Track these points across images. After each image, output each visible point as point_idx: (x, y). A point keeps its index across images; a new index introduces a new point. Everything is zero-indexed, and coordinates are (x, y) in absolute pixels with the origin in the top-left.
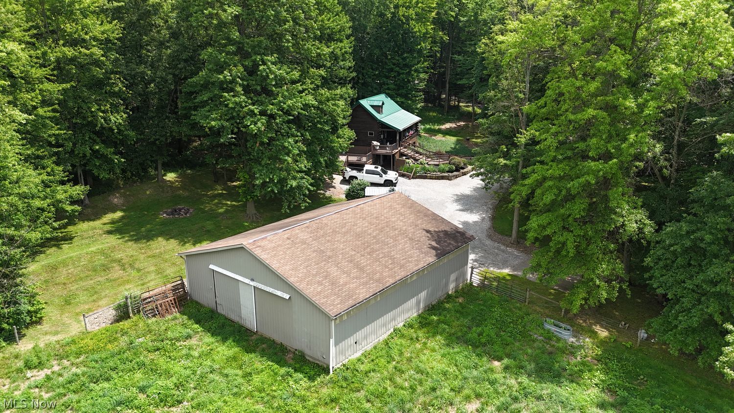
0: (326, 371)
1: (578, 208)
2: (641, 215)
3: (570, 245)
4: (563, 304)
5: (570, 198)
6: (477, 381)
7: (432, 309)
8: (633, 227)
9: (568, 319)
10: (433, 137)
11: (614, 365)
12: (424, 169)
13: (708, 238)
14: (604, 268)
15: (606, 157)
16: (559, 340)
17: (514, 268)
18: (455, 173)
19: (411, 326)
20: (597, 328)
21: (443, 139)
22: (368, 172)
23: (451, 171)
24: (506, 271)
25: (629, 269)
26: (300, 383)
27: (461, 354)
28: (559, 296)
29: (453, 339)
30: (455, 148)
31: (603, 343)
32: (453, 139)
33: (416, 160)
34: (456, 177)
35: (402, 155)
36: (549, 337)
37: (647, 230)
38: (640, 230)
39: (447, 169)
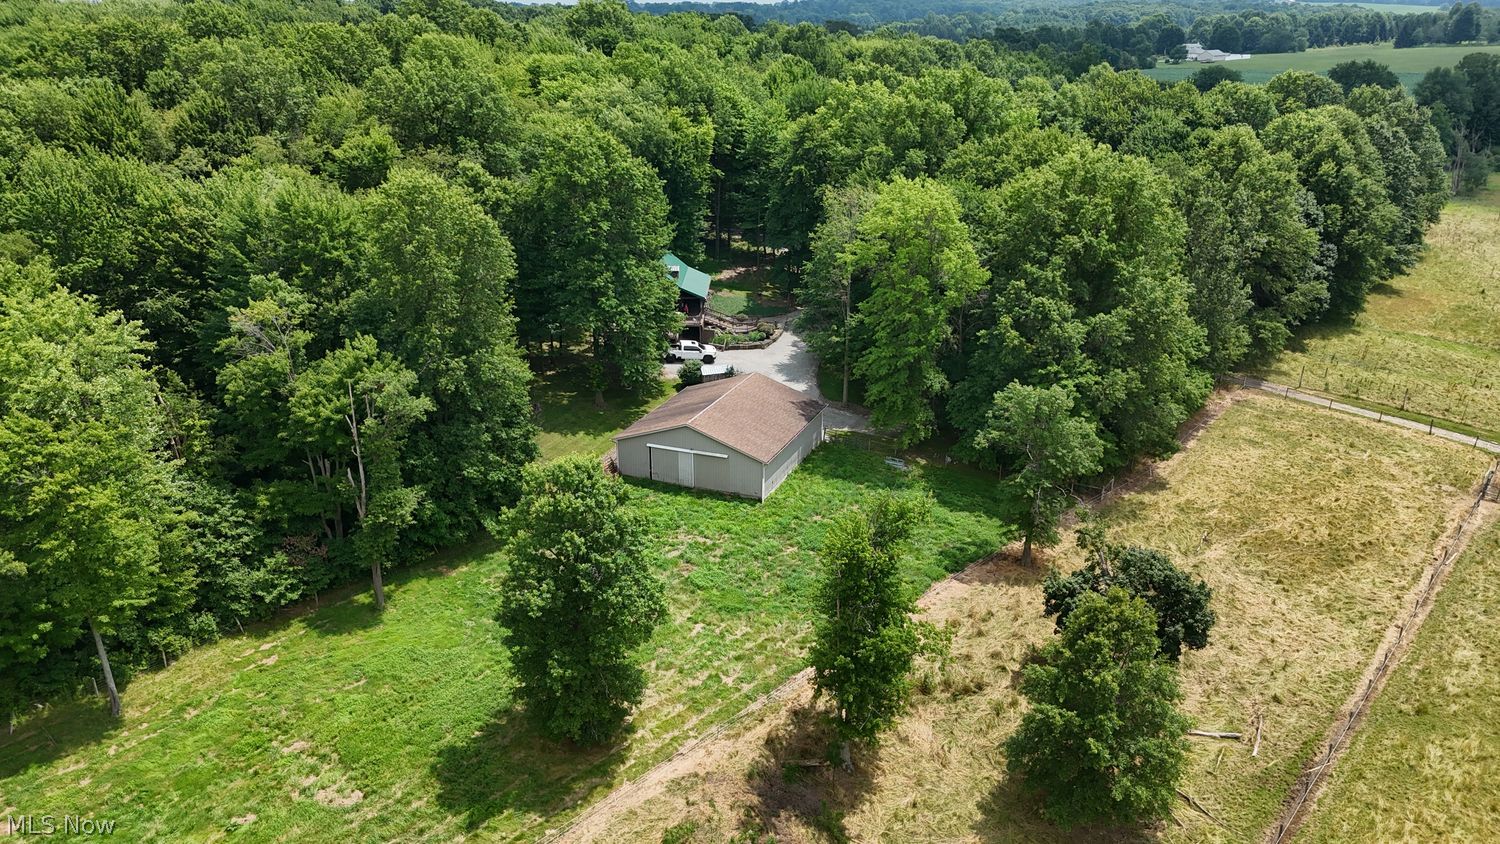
0: (760, 500)
1: (903, 377)
2: (942, 378)
3: (899, 402)
4: (895, 447)
5: (898, 370)
6: (852, 495)
7: (805, 460)
8: (937, 387)
9: (900, 454)
10: (719, 294)
11: (933, 478)
12: (734, 339)
13: (979, 390)
14: (921, 416)
15: (919, 343)
16: (895, 469)
17: (851, 427)
18: (766, 341)
19: (796, 472)
20: (919, 459)
21: (731, 294)
22: (686, 348)
23: (762, 339)
24: (846, 429)
25: (937, 417)
26: (745, 509)
27: (839, 483)
28: (890, 442)
29: (826, 476)
30: (748, 307)
31: (923, 467)
32: (741, 295)
33: (724, 329)
34: (769, 344)
35: (707, 324)
36: (889, 468)
37: (946, 387)
38: (942, 388)
39: (758, 337)
